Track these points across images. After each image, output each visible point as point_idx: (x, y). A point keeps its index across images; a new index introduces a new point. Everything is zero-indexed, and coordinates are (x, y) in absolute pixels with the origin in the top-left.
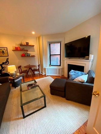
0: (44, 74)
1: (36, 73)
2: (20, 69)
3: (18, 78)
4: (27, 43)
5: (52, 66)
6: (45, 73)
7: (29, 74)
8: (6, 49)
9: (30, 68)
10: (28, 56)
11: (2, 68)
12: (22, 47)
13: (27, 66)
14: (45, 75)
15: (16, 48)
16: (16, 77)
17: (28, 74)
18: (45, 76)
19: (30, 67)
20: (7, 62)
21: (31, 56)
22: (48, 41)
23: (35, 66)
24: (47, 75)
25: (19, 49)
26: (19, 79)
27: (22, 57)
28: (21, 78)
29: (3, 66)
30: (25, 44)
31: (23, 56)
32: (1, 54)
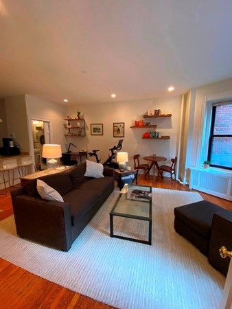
0: (184, 183)
1: (167, 175)
2: (136, 160)
3: (127, 175)
4: (157, 112)
5: (211, 166)
6: (188, 181)
7: (150, 174)
8: (122, 125)
9: (155, 163)
10: (154, 137)
11: (113, 154)
12: (146, 121)
13: (150, 157)
14: (188, 185)
15: (136, 122)
16: (125, 172)
17: (148, 172)
18: (187, 187)
19: (154, 161)
20: (119, 147)
21: (160, 137)
22: (209, 99)
23: (165, 159)
24: (191, 187)
25: (141, 124)
26: (129, 177)
27: (144, 140)
28: (132, 176)
29: (115, 151)
30: (153, 114)
31: (146, 136)
32: (116, 134)
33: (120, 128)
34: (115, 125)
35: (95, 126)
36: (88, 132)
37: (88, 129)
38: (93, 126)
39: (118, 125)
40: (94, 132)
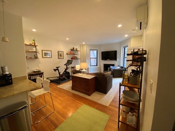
5: (92, 66)
8: (63, 52)
32: (59, 57)
33: (62, 54)
34: (59, 52)
35: (45, 52)
36: (39, 56)
37: (39, 54)
38: (44, 52)
39: (61, 52)
40: (45, 55)
